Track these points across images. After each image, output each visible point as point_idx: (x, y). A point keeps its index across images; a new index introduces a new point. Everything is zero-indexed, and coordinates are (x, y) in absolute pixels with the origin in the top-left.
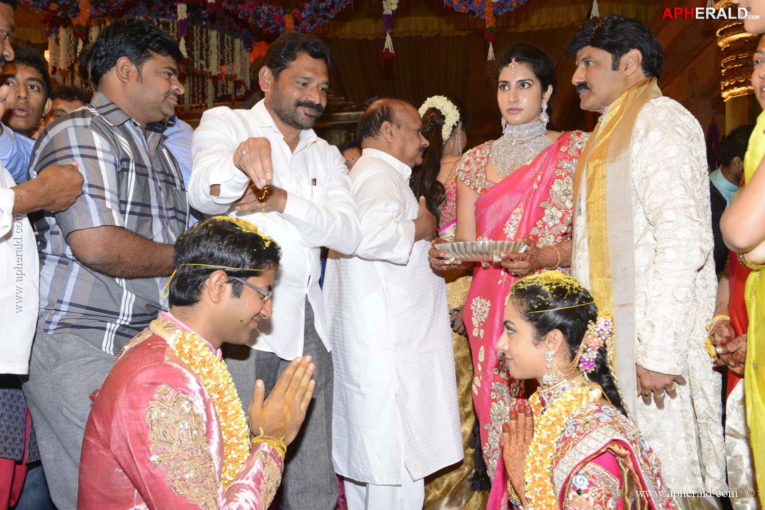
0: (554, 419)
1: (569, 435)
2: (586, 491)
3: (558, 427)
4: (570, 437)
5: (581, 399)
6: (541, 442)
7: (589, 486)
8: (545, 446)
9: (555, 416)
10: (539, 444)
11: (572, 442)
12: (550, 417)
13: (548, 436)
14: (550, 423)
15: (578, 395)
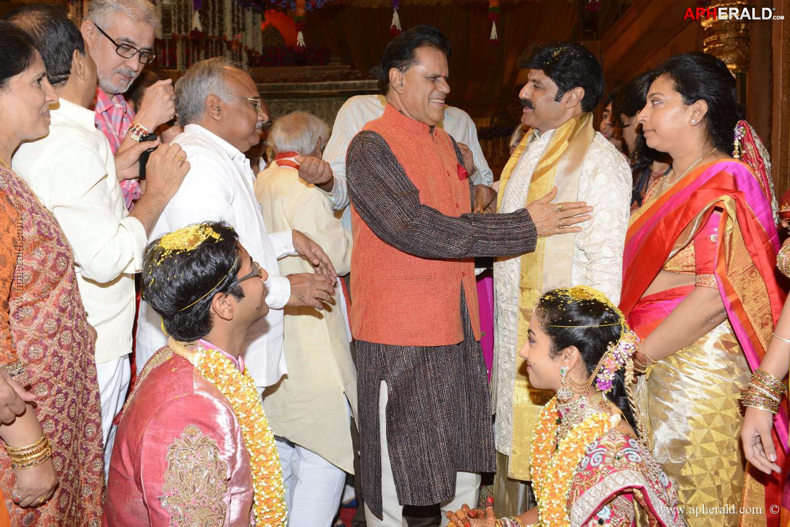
0: (576, 446)
1: (596, 464)
2: (608, 521)
3: (579, 455)
4: (597, 467)
5: (603, 426)
6: (561, 469)
7: (611, 516)
8: (565, 474)
9: (577, 443)
10: (559, 471)
11: (599, 474)
12: (571, 444)
13: (569, 463)
14: (572, 450)
15: (599, 421)
